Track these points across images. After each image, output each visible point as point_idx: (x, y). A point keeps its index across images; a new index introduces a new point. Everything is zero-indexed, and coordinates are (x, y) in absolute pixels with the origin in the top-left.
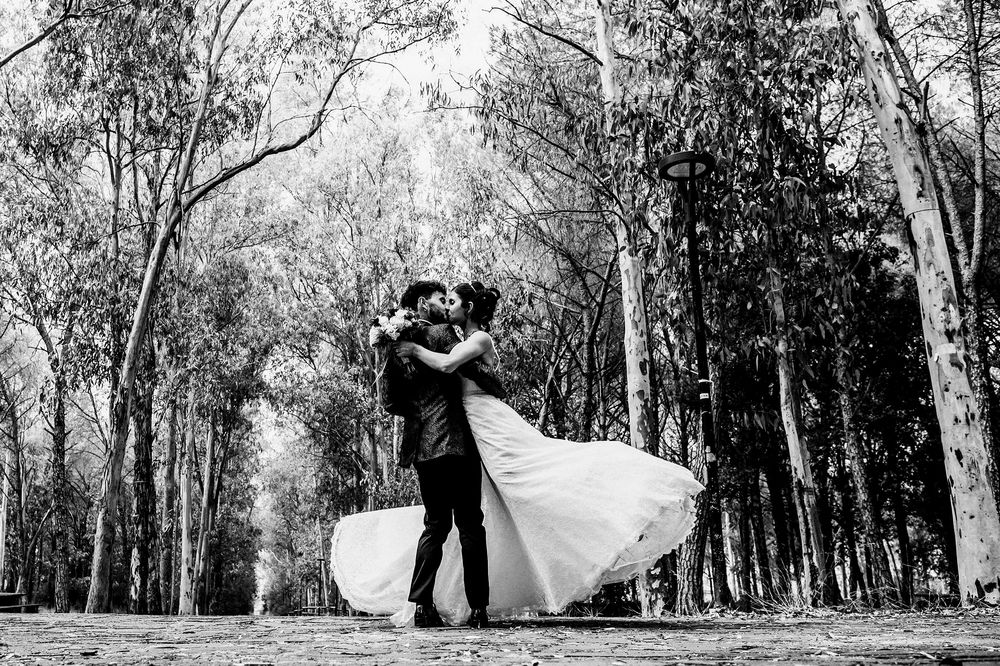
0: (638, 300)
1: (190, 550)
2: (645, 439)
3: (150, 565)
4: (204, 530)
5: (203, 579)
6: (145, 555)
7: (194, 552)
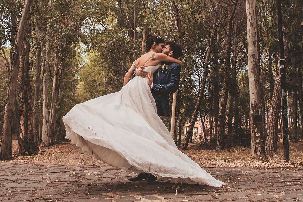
0: (253, 13)
1: (47, 112)
2: (255, 76)
3: (29, 122)
4: (53, 103)
5: (53, 125)
6: (26, 118)
7: (49, 113)
